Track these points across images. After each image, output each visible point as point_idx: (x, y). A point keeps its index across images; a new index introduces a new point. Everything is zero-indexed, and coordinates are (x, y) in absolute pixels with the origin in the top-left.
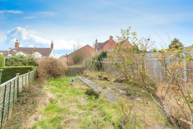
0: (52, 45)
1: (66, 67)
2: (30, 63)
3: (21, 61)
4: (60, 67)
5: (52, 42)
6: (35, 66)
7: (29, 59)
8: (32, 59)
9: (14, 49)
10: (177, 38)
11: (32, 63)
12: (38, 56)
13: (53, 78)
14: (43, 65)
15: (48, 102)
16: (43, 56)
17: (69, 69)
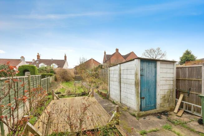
0: (65, 57)
1: (74, 75)
2: (51, 72)
3: (45, 70)
4: (70, 75)
5: (65, 55)
6: (54, 74)
7: (50, 69)
8: (52, 69)
9: (37, 61)
10: (189, 50)
11: (52, 72)
12: (55, 66)
13: (65, 82)
14: (59, 73)
15: (61, 88)
16: (58, 67)
17: (76, 76)
